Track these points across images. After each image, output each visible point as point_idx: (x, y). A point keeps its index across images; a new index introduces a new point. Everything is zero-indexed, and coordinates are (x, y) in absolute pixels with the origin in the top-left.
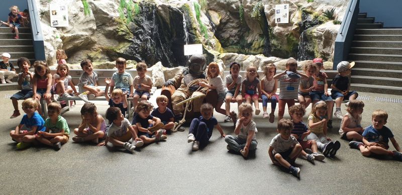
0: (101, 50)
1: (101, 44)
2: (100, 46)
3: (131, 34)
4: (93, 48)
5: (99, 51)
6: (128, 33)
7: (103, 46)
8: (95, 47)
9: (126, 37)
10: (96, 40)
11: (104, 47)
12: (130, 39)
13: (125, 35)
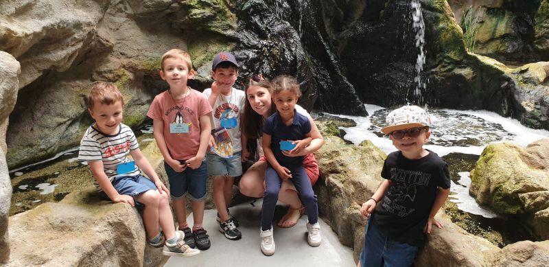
0: (130, 76)
1: (129, 53)
2: (125, 61)
3: (229, 13)
4: (103, 68)
5: (124, 79)
6: (220, 11)
7: (135, 62)
8: (111, 66)
9: (216, 26)
10: (113, 41)
11: (141, 63)
12: (230, 32)
13: (211, 18)
